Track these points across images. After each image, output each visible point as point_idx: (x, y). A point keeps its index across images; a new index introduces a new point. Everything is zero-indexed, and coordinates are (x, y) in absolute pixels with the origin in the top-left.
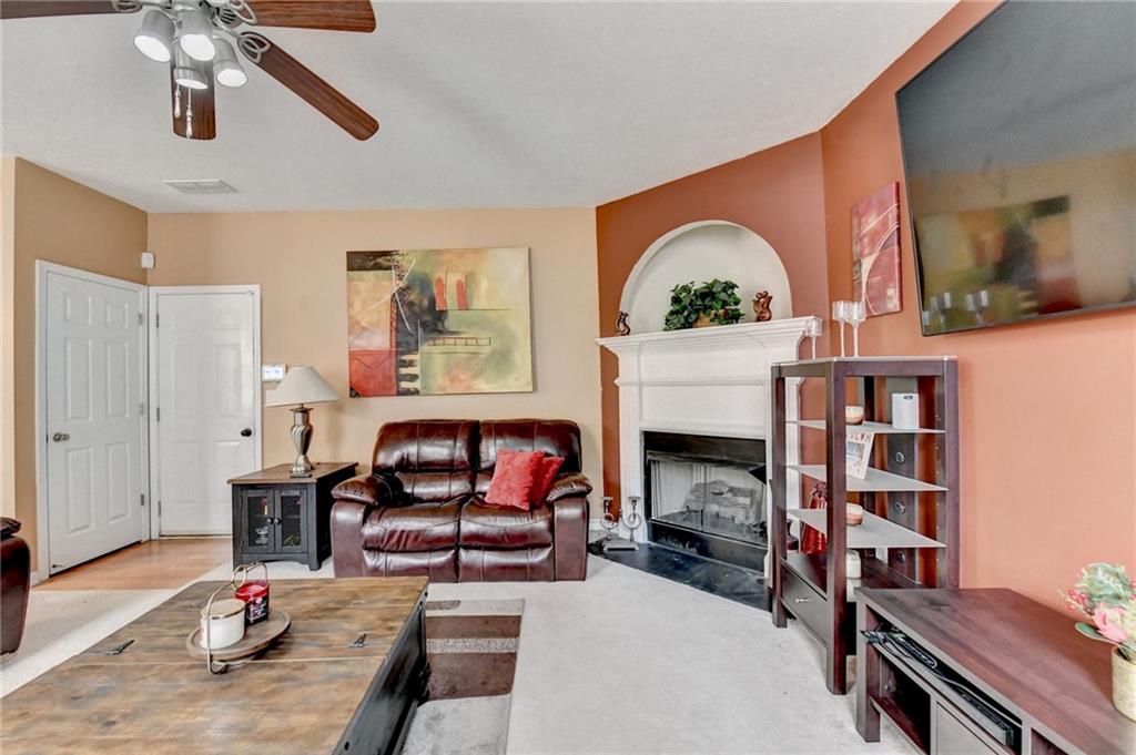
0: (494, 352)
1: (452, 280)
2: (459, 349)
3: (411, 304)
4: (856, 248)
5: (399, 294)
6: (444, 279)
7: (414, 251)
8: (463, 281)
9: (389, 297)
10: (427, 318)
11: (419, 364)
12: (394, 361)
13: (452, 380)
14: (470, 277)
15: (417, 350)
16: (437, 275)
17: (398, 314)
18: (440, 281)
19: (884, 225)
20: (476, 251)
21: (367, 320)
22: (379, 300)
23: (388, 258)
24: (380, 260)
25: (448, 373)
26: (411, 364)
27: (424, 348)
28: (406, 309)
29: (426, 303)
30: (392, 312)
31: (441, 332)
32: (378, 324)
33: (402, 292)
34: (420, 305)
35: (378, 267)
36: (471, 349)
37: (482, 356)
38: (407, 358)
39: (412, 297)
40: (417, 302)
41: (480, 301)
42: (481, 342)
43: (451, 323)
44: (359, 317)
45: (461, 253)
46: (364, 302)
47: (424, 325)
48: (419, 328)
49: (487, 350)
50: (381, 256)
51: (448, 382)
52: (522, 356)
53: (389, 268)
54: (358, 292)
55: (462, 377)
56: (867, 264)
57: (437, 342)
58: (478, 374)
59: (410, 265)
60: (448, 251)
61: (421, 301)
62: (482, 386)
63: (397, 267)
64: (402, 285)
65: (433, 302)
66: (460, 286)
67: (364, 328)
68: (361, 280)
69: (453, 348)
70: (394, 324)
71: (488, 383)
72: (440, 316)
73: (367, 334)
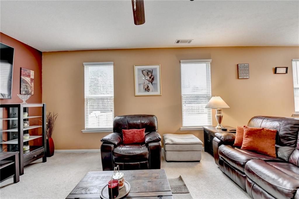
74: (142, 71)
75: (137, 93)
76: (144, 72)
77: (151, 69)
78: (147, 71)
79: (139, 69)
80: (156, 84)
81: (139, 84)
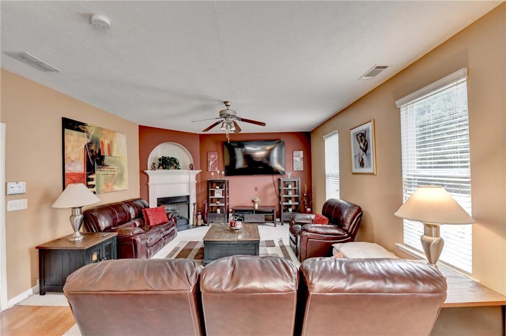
0: (119, 174)
1: (106, 142)
2: (109, 173)
3: (92, 151)
4: (209, 159)
5: (88, 146)
6: (103, 141)
7: (94, 126)
8: (109, 143)
9: (84, 146)
10: (98, 158)
11: (95, 179)
12: (86, 178)
13: (107, 186)
14: (111, 142)
15: (94, 173)
16: (101, 139)
17: (87, 155)
18: (102, 142)
19: (216, 157)
20: (114, 132)
21: (74, 156)
22: (79, 147)
23: (83, 126)
24: (80, 126)
25: (105, 183)
26: (92, 180)
27: (97, 172)
28: (90, 153)
29: (97, 151)
30: (85, 154)
31: (103, 165)
32: (79, 159)
33: (89, 144)
34: (95, 152)
35: (79, 130)
36: (112, 173)
37: (115, 176)
38: (91, 177)
39: (93, 148)
40: (95, 151)
41: (114, 154)
42: (115, 170)
43: (106, 161)
44: (70, 155)
45: (109, 131)
46: (73, 147)
47: (97, 161)
48: (95, 163)
49: (116, 173)
50: (80, 125)
51: (105, 187)
52: (126, 176)
53: (83, 132)
54: (70, 142)
55: (110, 185)
56: (211, 163)
57: (102, 169)
58: (114, 183)
59: (92, 132)
60: (105, 129)
61: (96, 150)
62: (116, 188)
63: (87, 132)
64: (89, 141)
65: (100, 151)
66: (109, 145)
67: (72, 161)
68: (72, 135)
69: (106, 173)
70: (86, 160)
71: (117, 186)
72: (102, 158)
73: (74, 164)
74: (357, 136)
75: (355, 171)
76: (358, 136)
77: (362, 130)
78: (360, 135)
79: (354, 134)
80: (370, 154)
81: (355, 156)
